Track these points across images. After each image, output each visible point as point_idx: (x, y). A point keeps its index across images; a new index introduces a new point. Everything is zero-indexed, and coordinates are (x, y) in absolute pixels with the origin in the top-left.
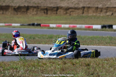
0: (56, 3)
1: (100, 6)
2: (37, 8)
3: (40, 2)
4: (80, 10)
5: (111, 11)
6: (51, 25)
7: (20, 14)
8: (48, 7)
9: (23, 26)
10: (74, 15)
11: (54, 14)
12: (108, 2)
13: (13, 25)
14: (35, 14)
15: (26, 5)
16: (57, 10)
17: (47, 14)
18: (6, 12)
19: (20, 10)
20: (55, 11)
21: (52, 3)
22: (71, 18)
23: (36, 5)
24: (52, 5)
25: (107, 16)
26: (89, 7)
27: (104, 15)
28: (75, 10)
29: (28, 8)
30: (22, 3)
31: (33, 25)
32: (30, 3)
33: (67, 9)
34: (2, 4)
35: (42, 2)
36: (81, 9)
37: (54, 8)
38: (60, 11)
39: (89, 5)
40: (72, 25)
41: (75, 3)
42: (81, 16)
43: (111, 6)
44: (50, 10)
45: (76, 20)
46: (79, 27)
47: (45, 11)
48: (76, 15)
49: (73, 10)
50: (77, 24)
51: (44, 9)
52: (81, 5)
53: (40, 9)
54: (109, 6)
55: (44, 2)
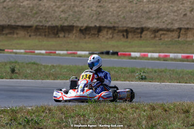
0: (139, 22)
2: (113, 28)
3: (117, 20)
4: (174, 33)
6: (133, 54)
7: (89, 38)
8: (128, 27)
10: (166, 40)
11: (138, 37)
13: (79, 53)
14: (110, 38)
15: (98, 25)
16: (141, 33)
17: (127, 37)
18: (69, 35)
19: (88, 32)
20: (138, 33)
21: (135, 22)
22: (162, 44)
23: (111, 25)
24: (134, 26)
26: (188, 29)
28: (167, 33)
29: (99, 29)
30: (92, 22)
31: (108, 53)
32: (103, 21)
33: (156, 31)
34: (64, 23)
35: (119, 21)
36: (177, 31)
37: (137, 29)
38: (146, 34)
39: (188, 26)
40: (162, 54)
41: (167, 22)
42: (176, 41)
44: (131, 32)
45: (169, 47)
46: (173, 57)
47: (125, 34)
48: (169, 40)
49: (165, 32)
50: (171, 53)
51: (122, 31)
52: (176, 26)
53: (117, 31)
55: (123, 20)
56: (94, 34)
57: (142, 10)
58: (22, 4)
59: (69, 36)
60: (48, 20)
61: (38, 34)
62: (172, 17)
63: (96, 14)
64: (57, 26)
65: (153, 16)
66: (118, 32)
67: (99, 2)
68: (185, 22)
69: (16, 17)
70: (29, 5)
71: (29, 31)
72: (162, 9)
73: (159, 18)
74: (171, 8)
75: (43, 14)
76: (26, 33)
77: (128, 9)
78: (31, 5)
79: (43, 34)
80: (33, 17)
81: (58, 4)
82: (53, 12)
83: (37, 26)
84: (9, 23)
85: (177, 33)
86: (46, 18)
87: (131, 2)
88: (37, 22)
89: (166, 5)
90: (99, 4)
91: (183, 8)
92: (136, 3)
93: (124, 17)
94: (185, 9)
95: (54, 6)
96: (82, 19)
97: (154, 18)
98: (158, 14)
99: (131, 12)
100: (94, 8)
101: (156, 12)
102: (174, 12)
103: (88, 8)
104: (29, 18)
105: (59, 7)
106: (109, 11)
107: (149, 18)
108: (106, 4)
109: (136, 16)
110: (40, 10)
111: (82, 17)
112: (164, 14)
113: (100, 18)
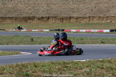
0: (69, 14)
1: (102, 16)
2: (55, 18)
3: (57, 13)
5: (110, 19)
6: (72, 30)
7: (43, 23)
8: (63, 17)
9: (51, 31)
10: (83, 23)
11: (68, 22)
12: (108, 13)
13: (44, 30)
14: (54, 22)
15: (47, 16)
16: (70, 19)
17: (63, 22)
20: (68, 20)
21: (66, 14)
22: (81, 25)
23: (54, 16)
24: (66, 16)
25: (108, 23)
26: (94, 17)
27: (105, 22)
29: (48, 18)
30: (44, 14)
33: (77, 18)
34: (30, 15)
35: (59, 14)
36: (88, 18)
37: (68, 17)
38: (73, 20)
39: (94, 15)
40: (87, 30)
41: (83, 14)
42: (88, 23)
43: (111, 16)
44: (65, 19)
45: (86, 27)
47: (62, 20)
48: (85, 22)
49: (82, 19)
52: (88, 15)
54: (108, 16)
55: (61, 13)
56: (46, 21)
57: (70, 8)
58: (8, 6)
59: (33, 22)
60: (21, 14)
61: (17, 21)
62: (85, 11)
63: (46, 10)
64: (26, 17)
65: (75, 11)
66: (58, 19)
67: (48, 4)
68: (92, 13)
69: (5, 13)
70: (11, 7)
71: (12, 20)
72: (80, 7)
73: (78, 12)
74: (85, 6)
75: (19, 11)
76: (11, 21)
77: (63, 7)
78: (13, 7)
79: (20, 21)
80: (14, 13)
81: (26, 6)
82: (24, 10)
83: (16, 17)
84: (2, 16)
85: (88, 19)
86: (21, 13)
87: (64, 4)
88: (16, 15)
89: (82, 5)
90: (48, 5)
91: (91, 6)
92: (67, 5)
93: (61, 12)
94: (92, 7)
95: (24, 7)
96: (39, 13)
97: (76, 12)
98: (78, 10)
99: (64, 9)
100: (45, 7)
101: (77, 9)
102: (86, 8)
103: (42, 7)
104: (12, 13)
105: (27, 7)
106: (53, 9)
107: (74, 12)
108: (51, 5)
109: (67, 11)
110: (17, 9)
111: (39, 12)
112: (81, 9)
113: (48, 12)
